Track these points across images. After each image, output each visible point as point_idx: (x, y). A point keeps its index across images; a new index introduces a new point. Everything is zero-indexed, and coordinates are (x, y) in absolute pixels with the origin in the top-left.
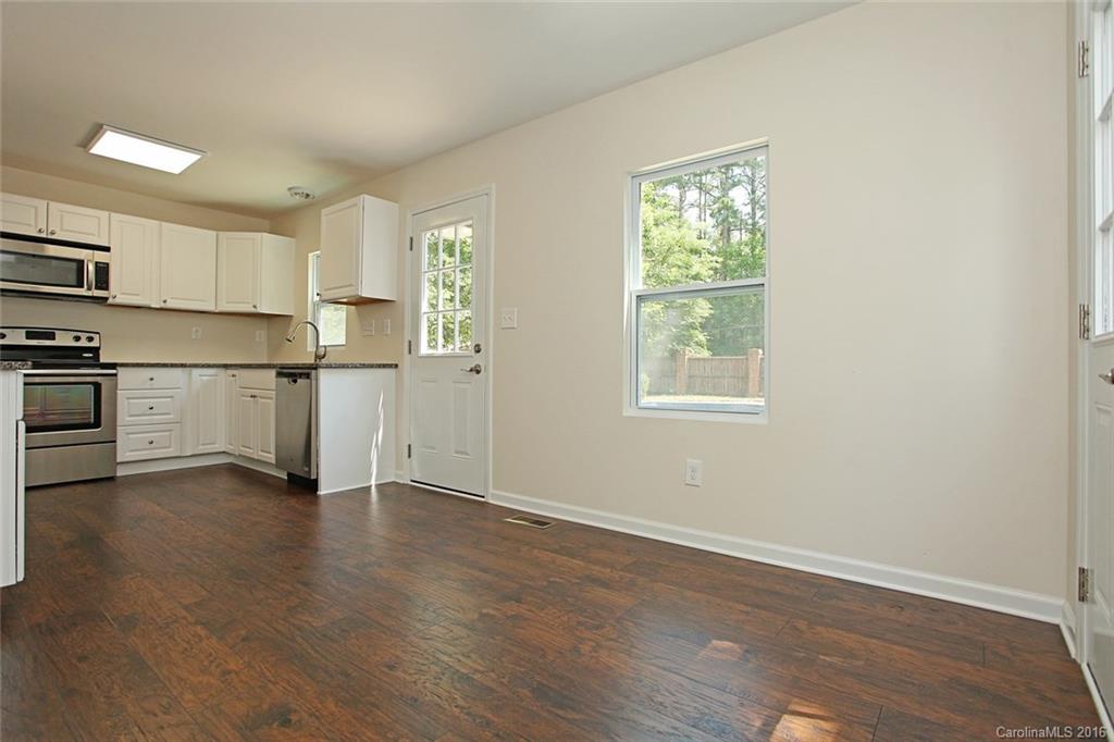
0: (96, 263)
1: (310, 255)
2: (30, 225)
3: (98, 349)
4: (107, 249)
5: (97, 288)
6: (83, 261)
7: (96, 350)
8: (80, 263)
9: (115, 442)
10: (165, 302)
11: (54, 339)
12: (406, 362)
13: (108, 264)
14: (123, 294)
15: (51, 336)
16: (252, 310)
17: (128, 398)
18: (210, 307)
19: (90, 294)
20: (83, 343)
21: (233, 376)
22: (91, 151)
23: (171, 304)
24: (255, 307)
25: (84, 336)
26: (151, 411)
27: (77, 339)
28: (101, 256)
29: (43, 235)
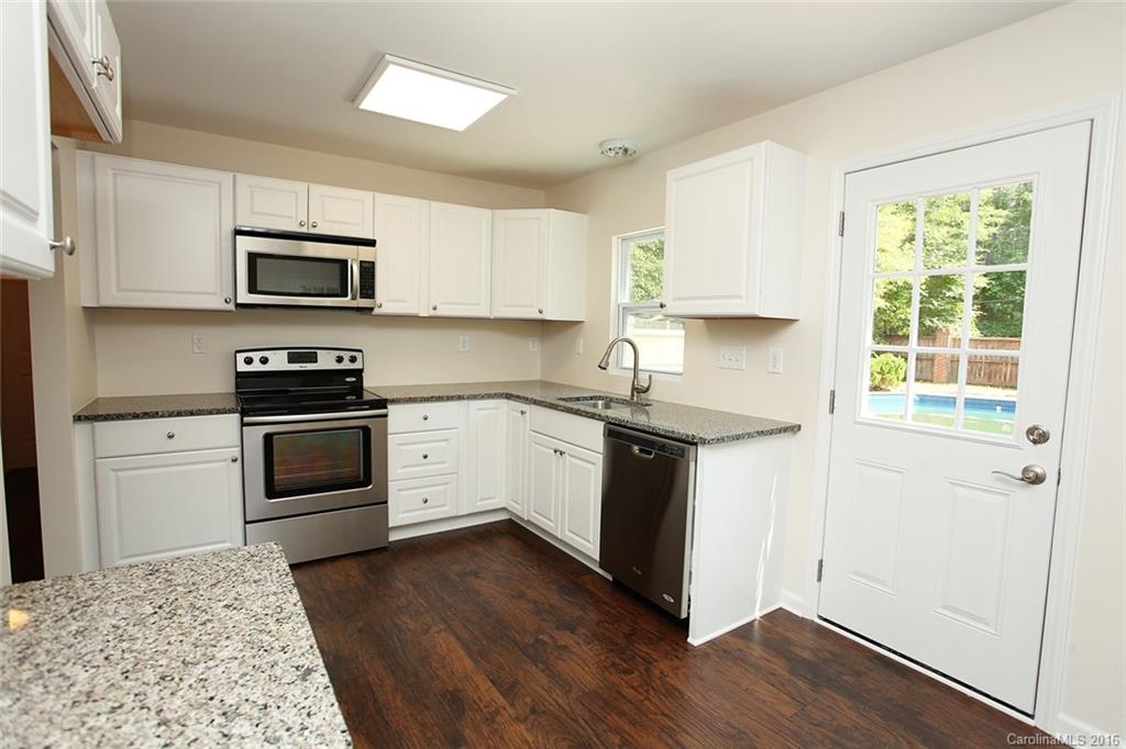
0: (361, 262)
1: (614, 238)
2: (291, 217)
3: (361, 371)
4: (372, 243)
5: (363, 296)
6: (346, 261)
7: (359, 373)
8: (343, 263)
9: (386, 502)
10: (435, 309)
11: (316, 361)
12: (818, 424)
13: (373, 263)
14: (389, 301)
15: (313, 358)
16: (537, 316)
17: (400, 445)
18: (484, 312)
19: (354, 304)
20: (346, 365)
21: (523, 413)
22: (361, 107)
23: (443, 311)
24: (541, 312)
25: (346, 355)
26: (426, 460)
27: (340, 359)
28: (365, 253)
29: (304, 230)
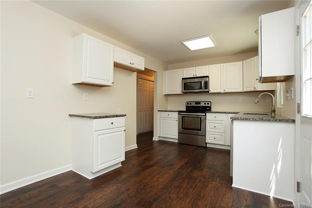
0: (205, 81)
4: (208, 77)
5: (205, 89)
7: (210, 107)
9: (205, 136)
10: (225, 90)
11: (201, 104)
14: (213, 89)
17: (209, 123)
18: (241, 90)
19: (203, 91)
20: (207, 105)
23: (227, 91)
25: (207, 103)
26: (215, 128)
27: (205, 104)
28: (206, 79)
29: (195, 76)
